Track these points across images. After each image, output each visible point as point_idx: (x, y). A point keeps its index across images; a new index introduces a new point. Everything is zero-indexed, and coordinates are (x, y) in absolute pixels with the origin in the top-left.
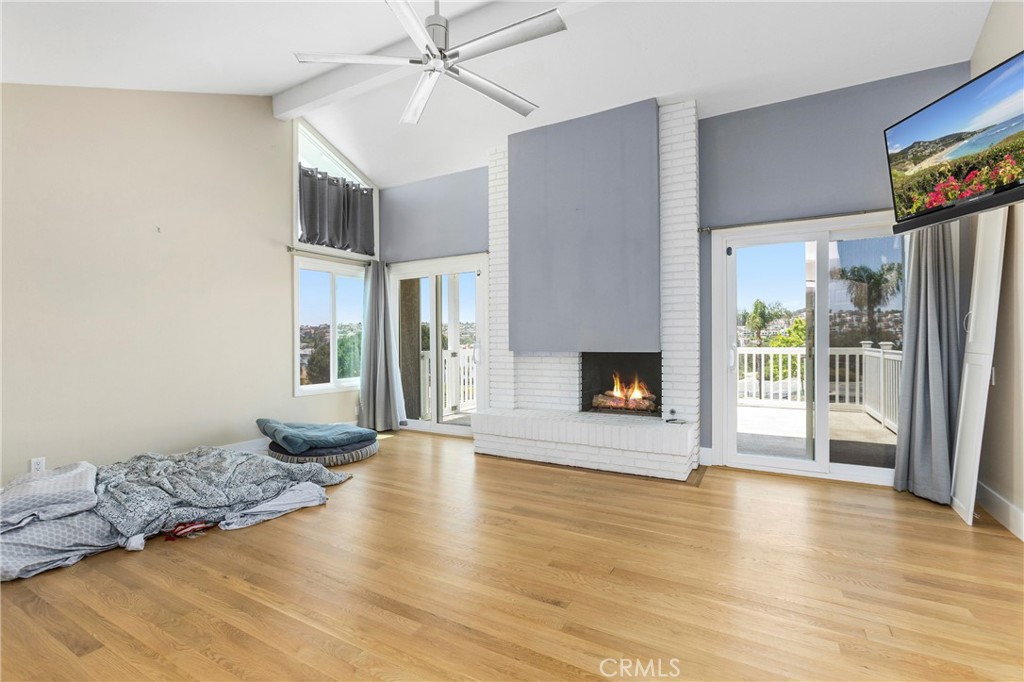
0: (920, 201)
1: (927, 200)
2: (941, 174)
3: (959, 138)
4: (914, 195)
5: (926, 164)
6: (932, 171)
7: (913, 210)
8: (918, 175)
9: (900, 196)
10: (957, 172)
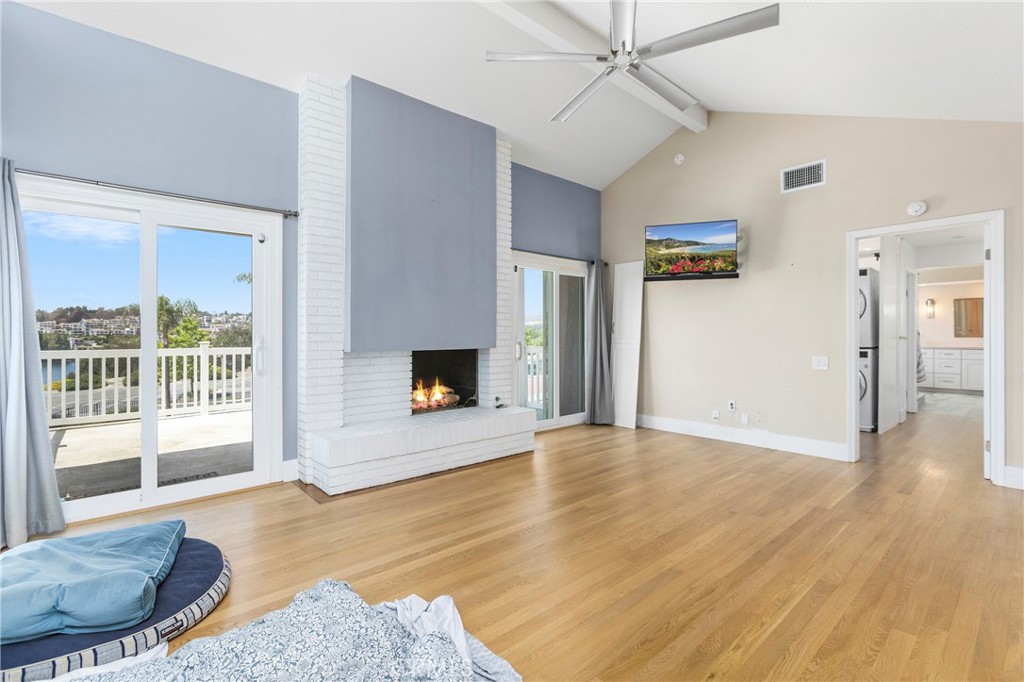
0: (665, 267)
1: (671, 268)
2: (682, 258)
3: (697, 244)
4: (663, 264)
5: (674, 251)
6: (677, 255)
7: (660, 271)
8: (668, 254)
9: (652, 263)
10: (692, 259)
